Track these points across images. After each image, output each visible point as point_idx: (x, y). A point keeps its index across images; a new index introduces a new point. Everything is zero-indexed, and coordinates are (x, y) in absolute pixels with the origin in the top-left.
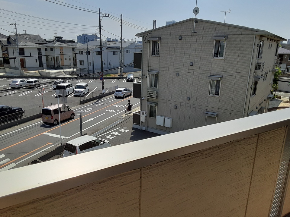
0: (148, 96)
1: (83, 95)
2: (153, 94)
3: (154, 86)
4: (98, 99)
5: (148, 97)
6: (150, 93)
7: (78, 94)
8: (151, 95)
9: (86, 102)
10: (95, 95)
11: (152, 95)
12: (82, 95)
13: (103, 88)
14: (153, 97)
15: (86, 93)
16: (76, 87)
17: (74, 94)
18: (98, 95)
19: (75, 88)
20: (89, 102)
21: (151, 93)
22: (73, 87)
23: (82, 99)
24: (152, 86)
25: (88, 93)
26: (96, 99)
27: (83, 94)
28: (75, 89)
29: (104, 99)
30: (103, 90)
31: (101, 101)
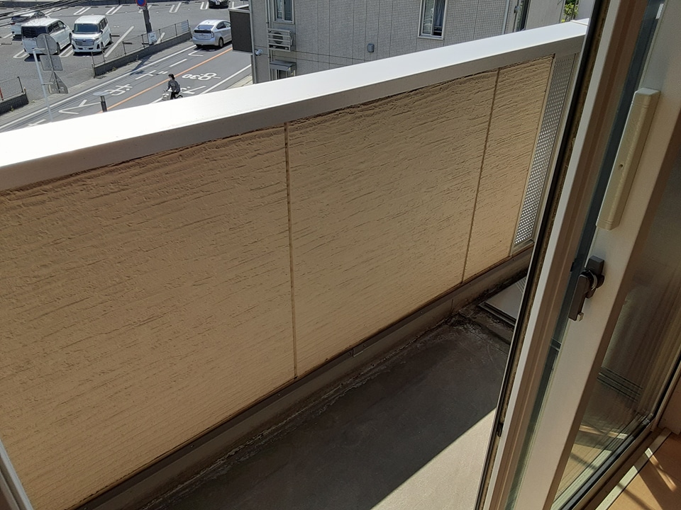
0: (271, 46)
1: (100, 50)
2: (281, 38)
3: (283, 17)
4: (139, 59)
5: (271, 49)
6: (275, 37)
7: (85, 50)
8: (277, 42)
9: (110, 70)
10: (131, 50)
11: (280, 43)
12: (95, 50)
13: (149, 29)
14: (283, 48)
15: (105, 45)
16: (77, 29)
17: (74, 48)
18: (137, 48)
19: (73, 31)
20: (117, 68)
21: (277, 37)
22: (69, 29)
23: (99, 61)
24: (277, 16)
25: (110, 43)
26: (135, 60)
27: (98, 47)
28: (75, 36)
29: (155, 59)
30: (151, 34)
31: (148, 64)
